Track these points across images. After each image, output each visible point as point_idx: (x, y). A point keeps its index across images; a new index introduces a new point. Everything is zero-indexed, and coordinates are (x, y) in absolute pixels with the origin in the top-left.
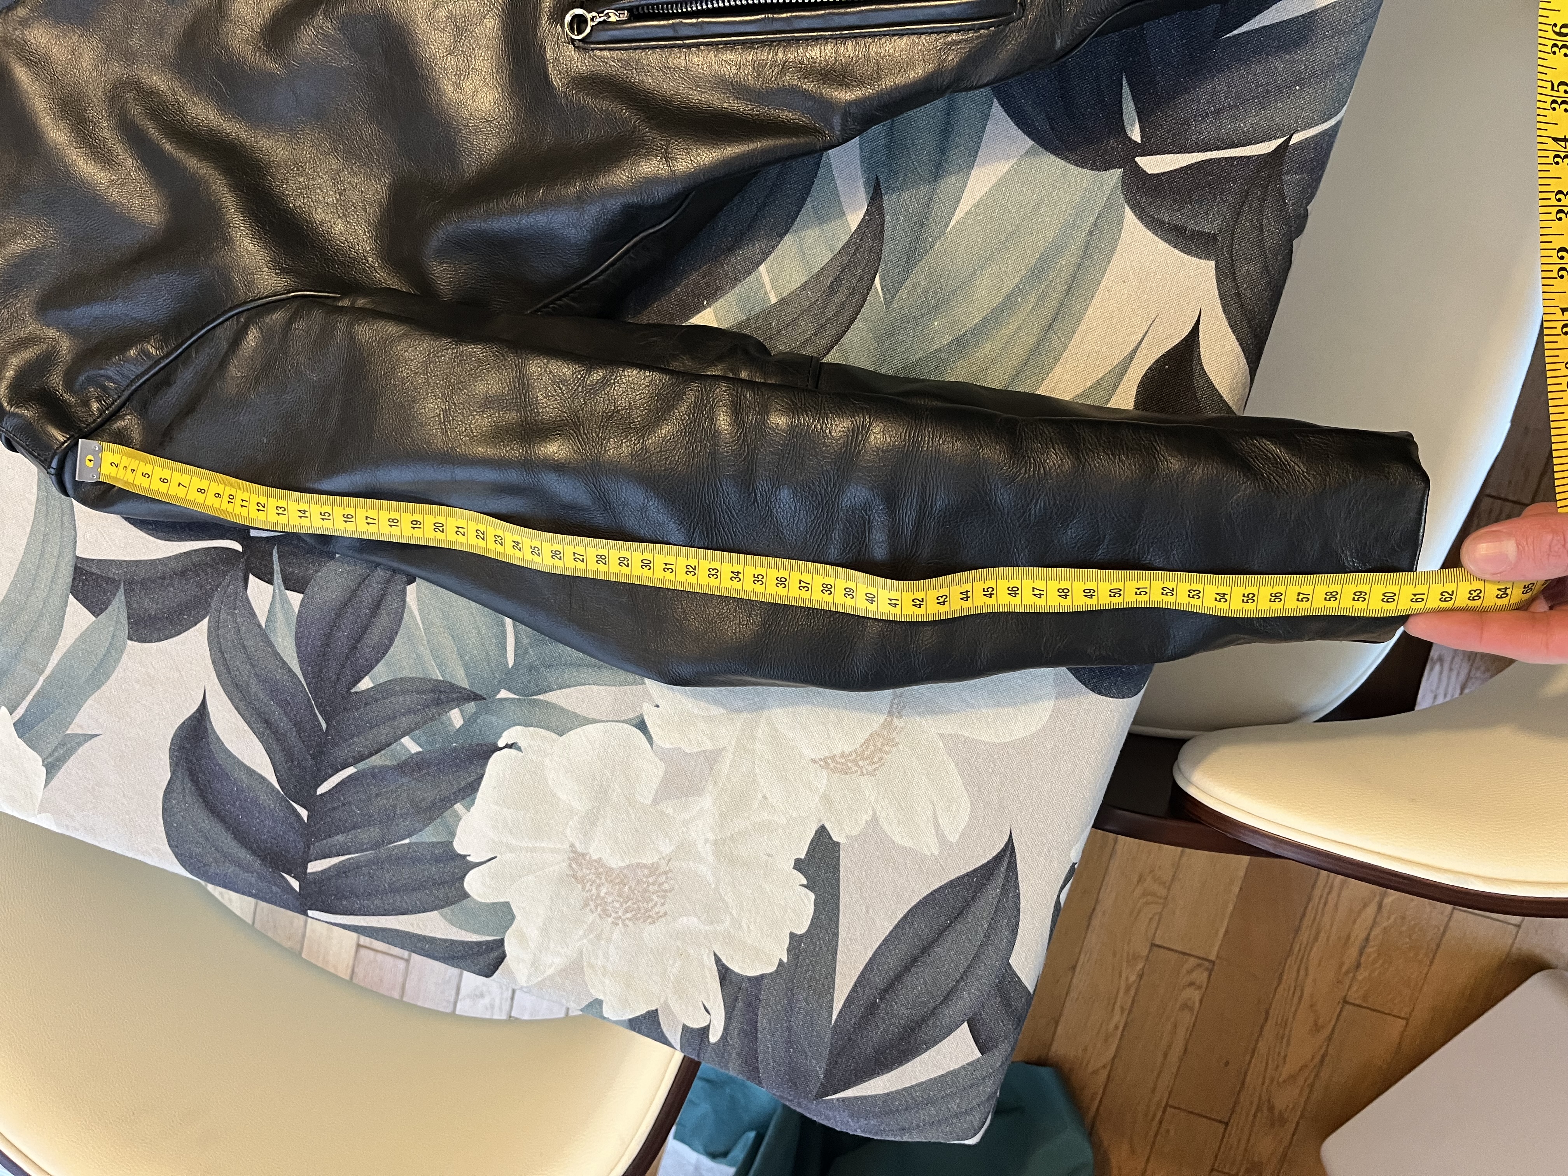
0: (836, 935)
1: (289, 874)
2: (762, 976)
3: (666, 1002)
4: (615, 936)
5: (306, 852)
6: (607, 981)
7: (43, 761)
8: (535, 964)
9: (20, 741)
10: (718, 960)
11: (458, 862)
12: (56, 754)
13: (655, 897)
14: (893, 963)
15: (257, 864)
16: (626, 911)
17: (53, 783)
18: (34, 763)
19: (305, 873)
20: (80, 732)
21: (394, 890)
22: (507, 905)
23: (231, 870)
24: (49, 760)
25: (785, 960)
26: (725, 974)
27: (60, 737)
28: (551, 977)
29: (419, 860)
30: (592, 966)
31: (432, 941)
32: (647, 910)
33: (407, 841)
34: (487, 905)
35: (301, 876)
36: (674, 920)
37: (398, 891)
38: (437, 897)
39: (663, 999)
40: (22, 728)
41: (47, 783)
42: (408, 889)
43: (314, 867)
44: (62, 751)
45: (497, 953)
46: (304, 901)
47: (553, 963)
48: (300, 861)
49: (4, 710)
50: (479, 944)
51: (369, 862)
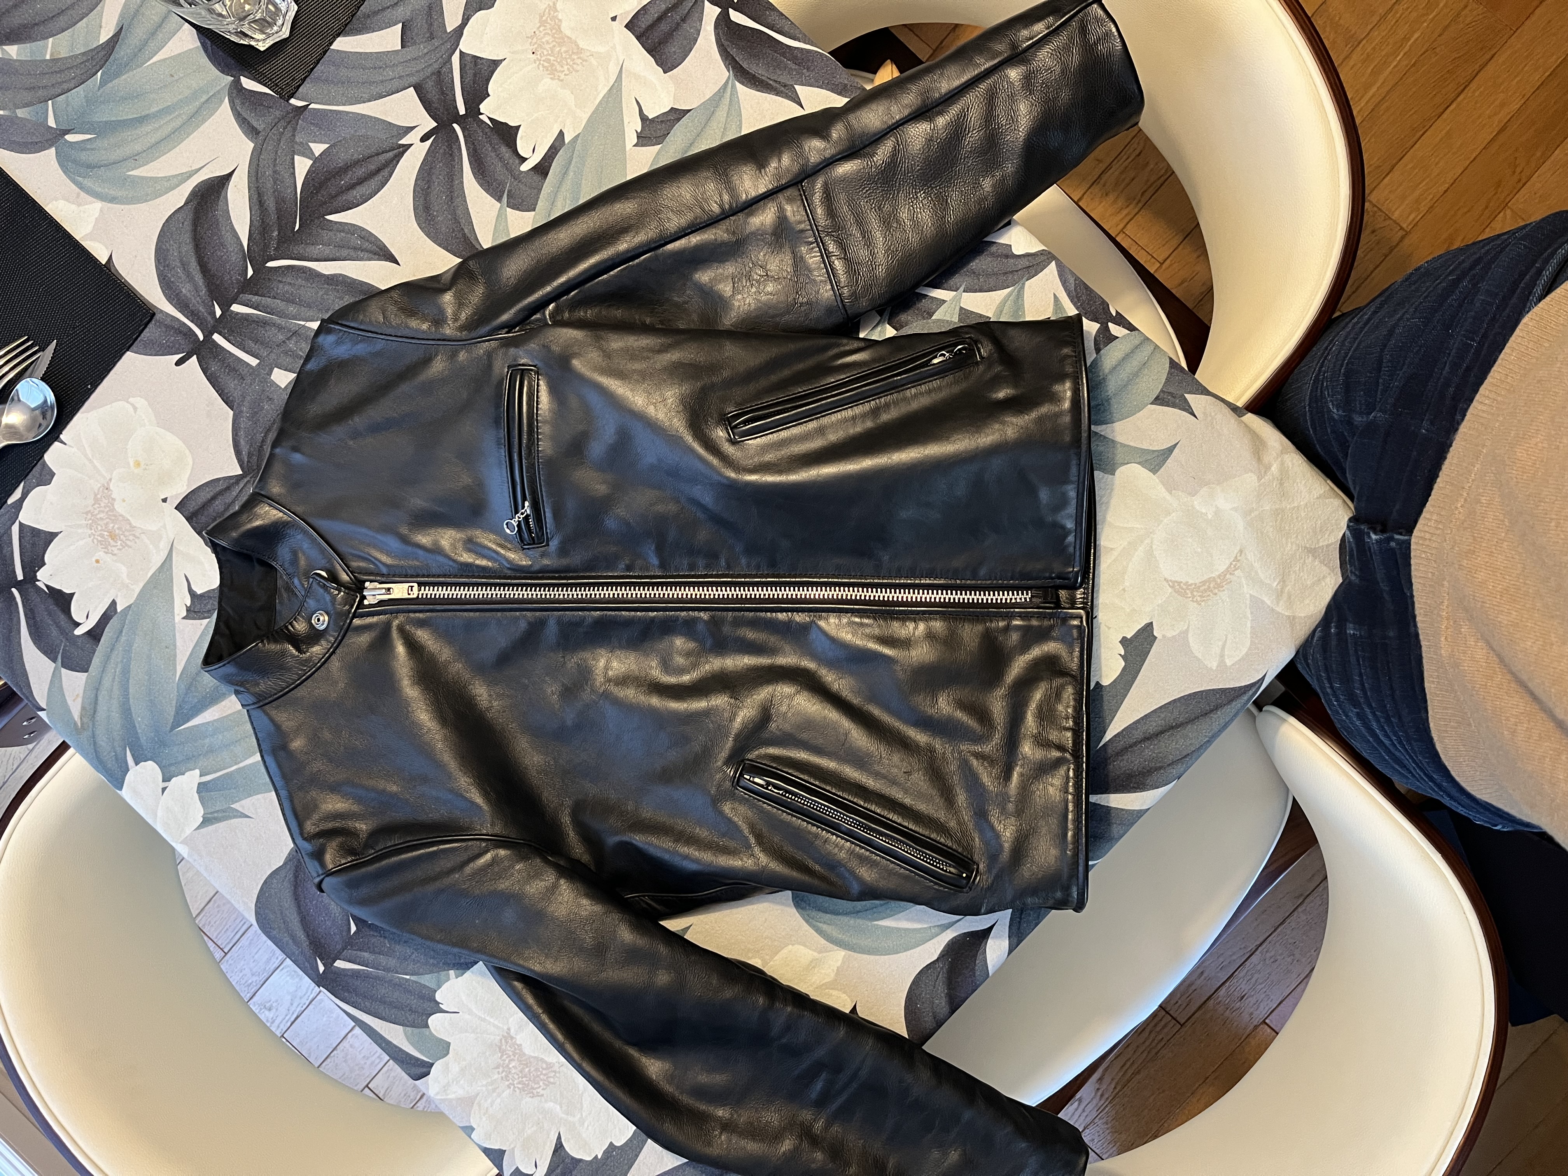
0: (637, 1156)
1: (322, 960)
2: (580, 1160)
3: (513, 1149)
4: (504, 1095)
5: (340, 953)
6: (484, 1119)
7: (204, 815)
8: (445, 1088)
9: (196, 796)
10: (559, 1138)
11: (432, 1004)
12: (216, 815)
13: (541, 1083)
15: (305, 944)
16: (519, 1083)
17: (202, 830)
18: (198, 813)
19: (332, 965)
20: (240, 809)
21: (382, 1001)
22: (448, 1044)
23: (286, 939)
24: (209, 816)
25: (599, 1157)
26: (559, 1147)
27: (225, 806)
28: (451, 1100)
29: (410, 992)
30: (479, 1105)
31: (389, 1043)
32: (533, 1088)
33: (408, 977)
34: (437, 1038)
35: (328, 965)
36: (546, 1101)
37: (385, 1003)
38: (407, 1018)
39: (512, 1146)
40: (202, 788)
41: (198, 828)
42: (392, 1005)
43: (340, 964)
44: (220, 815)
45: (425, 1070)
46: (321, 981)
47: (457, 1092)
48: (332, 956)
49: (197, 772)
50: (417, 1059)
51: (377, 978)
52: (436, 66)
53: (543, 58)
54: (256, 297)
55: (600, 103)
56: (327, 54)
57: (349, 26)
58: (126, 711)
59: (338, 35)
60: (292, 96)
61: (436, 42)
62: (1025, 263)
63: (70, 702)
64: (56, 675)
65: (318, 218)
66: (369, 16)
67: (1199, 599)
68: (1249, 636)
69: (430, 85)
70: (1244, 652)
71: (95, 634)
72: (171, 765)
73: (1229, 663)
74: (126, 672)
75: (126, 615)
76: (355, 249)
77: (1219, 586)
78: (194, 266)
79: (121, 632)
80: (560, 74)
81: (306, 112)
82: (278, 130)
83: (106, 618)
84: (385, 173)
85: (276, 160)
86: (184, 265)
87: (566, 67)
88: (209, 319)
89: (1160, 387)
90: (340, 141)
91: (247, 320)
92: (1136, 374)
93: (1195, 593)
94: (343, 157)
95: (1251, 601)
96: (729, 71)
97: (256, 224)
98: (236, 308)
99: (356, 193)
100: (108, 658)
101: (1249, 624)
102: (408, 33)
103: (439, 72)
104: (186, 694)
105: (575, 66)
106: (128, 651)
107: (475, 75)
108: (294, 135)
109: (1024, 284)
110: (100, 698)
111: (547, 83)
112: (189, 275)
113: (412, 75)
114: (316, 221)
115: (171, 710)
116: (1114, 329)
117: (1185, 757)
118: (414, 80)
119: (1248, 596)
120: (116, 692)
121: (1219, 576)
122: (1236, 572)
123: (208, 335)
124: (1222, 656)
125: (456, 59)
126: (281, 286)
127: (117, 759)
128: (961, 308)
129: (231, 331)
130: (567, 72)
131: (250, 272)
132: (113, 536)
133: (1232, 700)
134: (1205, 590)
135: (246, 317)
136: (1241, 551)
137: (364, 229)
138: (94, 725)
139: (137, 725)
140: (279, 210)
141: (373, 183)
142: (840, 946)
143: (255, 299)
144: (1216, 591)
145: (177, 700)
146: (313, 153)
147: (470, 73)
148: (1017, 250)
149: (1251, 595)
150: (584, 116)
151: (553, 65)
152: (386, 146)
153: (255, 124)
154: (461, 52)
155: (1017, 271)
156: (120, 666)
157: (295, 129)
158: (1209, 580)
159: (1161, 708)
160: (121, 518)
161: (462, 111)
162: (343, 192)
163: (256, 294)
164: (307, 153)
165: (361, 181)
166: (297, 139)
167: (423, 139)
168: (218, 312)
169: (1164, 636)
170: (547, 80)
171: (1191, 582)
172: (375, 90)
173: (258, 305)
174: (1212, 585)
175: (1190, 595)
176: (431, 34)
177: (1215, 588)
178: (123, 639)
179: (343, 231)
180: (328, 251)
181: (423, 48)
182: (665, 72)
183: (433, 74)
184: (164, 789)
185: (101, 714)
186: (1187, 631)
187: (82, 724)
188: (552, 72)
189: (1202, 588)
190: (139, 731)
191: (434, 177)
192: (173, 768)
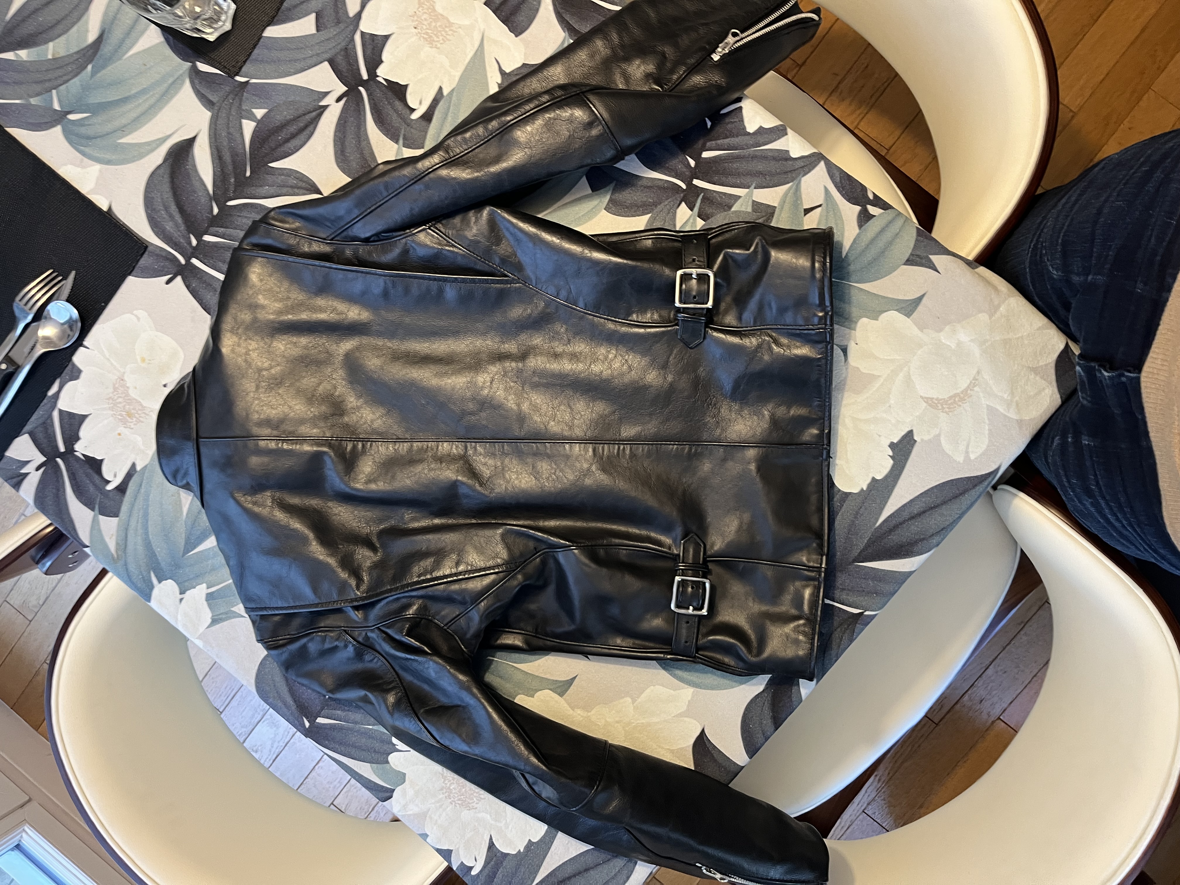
0: (549, 848)
1: (307, 718)
2: (508, 854)
3: (458, 848)
4: (449, 809)
5: (320, 712)
6: (435, 828)
7: (213, 616)
8: (405, 807)
9: (205, 603)
10: (491, 839)
11: (391, 746)
12: (221, 616)
13: (475, 799)
14: (569, 871)
15: (294, 707)
16: (459, 800)
17: (213, 628)
18: (207, 615)
19: (315, 721)
20: (238, 612)
21: (354, 746)
22: (404, 774)
23: (280, 704)
24: (216, 617)
25: (522, 851)
26: (491, 845)
27: (227, 610)
28: (409, 815)
29: (373, 738)
30: (431, 818)
31: (361, 776)
32: (469, 803)
33: (371, 727)
34: (396, 771)
35: (312, 721)
36: (479, 812)
37: (355, 747)
38: (372, 757)
39: (457, 846)
40: (210, 597)
41: (208, 627)
42: (360, 748)
43: (320, 720)
44: (224, 616)
45: (388, 794)
46: (308, 733)
47: (413, 809)
48: (315, 715)
49: (204, 585)
50: (383, 787)
51: (348, 729)
52: (343, 44)
53: (424, 31)
54: (222, 229)
55: (469, 63)
56: (262, 40)
57: (276, 18)
58: (148, 545)
59: (268, 25)
60: (237, 74)
61: (342, 26)
62: (801, 164)
63: (107, 539)
64: (95, 521)
65: (263, 166)
66: (290, 10)
67: (947, 410)
68: (987, 436)
69: (340, 59)
70: (983, 449)
71: (122, 489)
72: (185, 581)
73: (972, 457)
74: (146, 515)
75: (144, 474)
76: (292, 187)
77: (962, 400)
78: (173, 208)
79: (141, 485)
80: (437, 43)
81: (249, 87)
82: (228, 101)
83: (129, 476)
84: (310, 128)
85: (228, 124)
86: (166, 208)
87: (441, 38)
88: (188, 247)
89: (910, 251)
90: (276, 107)
91: (216, 246)
92: (890, 243)
93: (944, 406)
94: (279, 118)
95: (988, 409)
96: (564, 32)
97: (218, 174)
98: (207, 238)
99: (291, 144)
100: (132, 505)
101: (987, 427)
102: (321, 21)
103: (346, 48)
104: (192, 528)
105: (448, 37)
106: (146, 499)
107: (373, 49)
108: (240, 104)
109: (800, 180)
110: (129, 536)
111: (427, 51)
112: (171, 216)
113: (326, 52)
114: (262, 169)
115: (181, 542)
116: (872, 210)
117: (942, 530)
118: (328, 56)
119: (985, 406)
120: (140, 531)
121: (962, 392)
122: (975, 389)
123: (188, 260)
124: (967, 452)
125: (358, 38)
126: (239, 219)
127: (144, 581)
128: (754, 201)
129: (205, 256)
130: (441, 42)
131: (216, 210)
132: (130, 415)
133: (976, 485)
134: (952, 404)
135: (215, 245)
136: (978, 373)
137: (298, 172)
138: (125, 555)
139: (157, 554)
140: (234, 162)
141: (302, 136)
142: (690, 685)
143: (221, 230)
144: (960, 403)
145: (186, 533)
146: (256, 117)
147: (370, 48)
148: (794, 154)
149: (987, 406)
150: (457, 74)
151: (431, 37)
152: (310, 107)
153: (211, 98)
154: (362, 32)
155: (794, 170)
156: (141, 511)
157: (241, 100)
158: (956, 395)
159: (922, 494)
160: (134, 401)
161: (365, 77)
162: (280, 145)
163: (221, 227)
164: (251, 117)
165: (293, 136)
166: (244, 107)
167: (338, 100)
168: (194, 242)
169: (922, 440)
170: (427, 48)
171: (940, 397)
172: (299, 66)
173: (224, 234)
174: (957, 399)
175: (940, 407)
176: (338, 19)
177: (959, 401)
178: (142, 491)
179: (283, 175)
180: (272, 190)
181: (332, 32)
182: (516, 36)
183: (341, 50)
184: (181, 600)
185: (130, 547)
186: (939, 435)
187: (118, 555)
188: (430, 42)
189: (949, 402)
190: (159, 558)
191: (348, 128)
192: (186, 584)
